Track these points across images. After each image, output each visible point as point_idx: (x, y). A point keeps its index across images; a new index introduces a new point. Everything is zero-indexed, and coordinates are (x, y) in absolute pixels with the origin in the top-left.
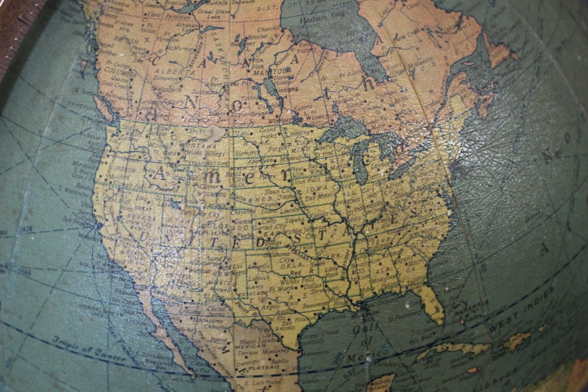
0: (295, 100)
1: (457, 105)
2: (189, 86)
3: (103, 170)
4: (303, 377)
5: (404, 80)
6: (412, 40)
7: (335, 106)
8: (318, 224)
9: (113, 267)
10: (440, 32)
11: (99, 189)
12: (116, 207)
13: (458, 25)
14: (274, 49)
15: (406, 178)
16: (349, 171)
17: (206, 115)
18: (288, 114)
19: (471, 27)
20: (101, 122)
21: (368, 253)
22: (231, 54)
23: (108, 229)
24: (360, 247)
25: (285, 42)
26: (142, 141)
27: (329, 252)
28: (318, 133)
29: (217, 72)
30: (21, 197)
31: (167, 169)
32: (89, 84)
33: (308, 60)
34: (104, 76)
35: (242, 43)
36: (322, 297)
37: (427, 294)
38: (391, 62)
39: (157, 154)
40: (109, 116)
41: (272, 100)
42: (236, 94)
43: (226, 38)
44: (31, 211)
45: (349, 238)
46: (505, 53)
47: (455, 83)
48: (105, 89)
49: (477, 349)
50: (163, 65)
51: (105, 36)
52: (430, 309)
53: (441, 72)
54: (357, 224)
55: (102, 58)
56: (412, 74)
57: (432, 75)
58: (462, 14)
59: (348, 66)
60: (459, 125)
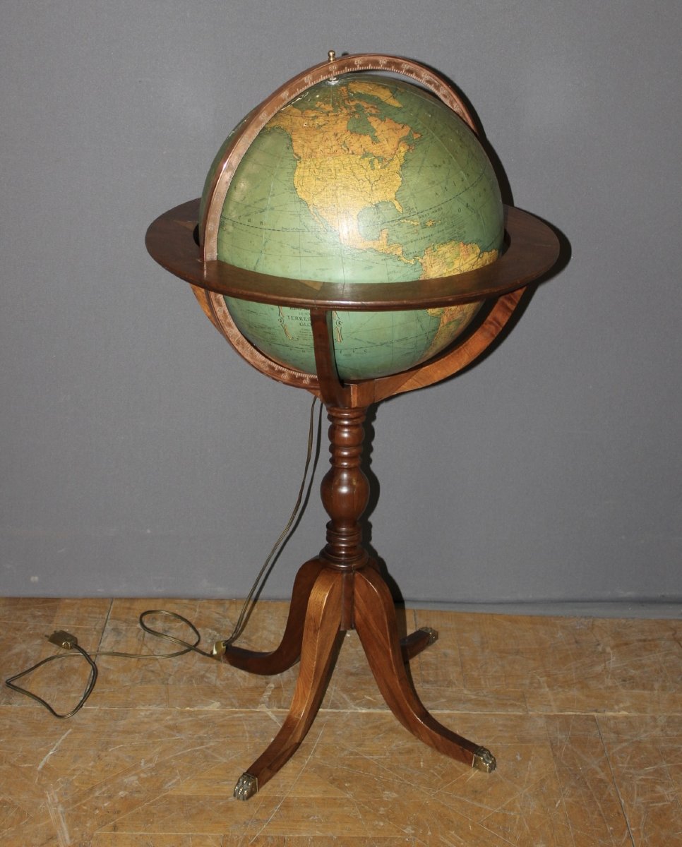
0: (352, 149)
1: (402, 149)
2: (321, 148)
3: (297, 173)
5: (385, 142)
6: (387, 132)
7: (364, 149)
8: (361, 181)
9: (301, 200)
10: (396, 129)
11: (296, 178)
12: (301, 183)
13: (403, 128)
14: (345, 136)
15: (386, 169)
16: (369, 167)
17: (326, 154)
18: (350, 152)
19: (407, 128)
20: (295, 160)
21: (376, 189)
22: (333, 138)
23: (299, 189)
24: (374, 188)
25: (349, 133)
26: (308, 163)
27: (365, 189)
28: (359, 157)
29: (329, 143)
30: (270, 186)
31: (316, 170)
32: (291, 151)
33: (355, 138)
34: (295, 148)
35: (336, 135)
36: (363, 203)
37: (396, 203)
38: (380, 138)
39: (313, 166)
40: (296, 157)
41: (346, 149)
42: (334, 148)
43: (331, 133)
44: (274, 189)
45: (371, 185)
46: (419, 136)
47: (401, 143)
48: (295, 151)
49: (415, 224)
50: (313, 143)
51: (294, 137)
52: (398, 207)
53: (396, 140)
54: (372, 181)
55: (294, 143)
56: (387, 141)
57: (394, 141)
58: (404, 125)
59: (367, 139)
60: (403, 154)
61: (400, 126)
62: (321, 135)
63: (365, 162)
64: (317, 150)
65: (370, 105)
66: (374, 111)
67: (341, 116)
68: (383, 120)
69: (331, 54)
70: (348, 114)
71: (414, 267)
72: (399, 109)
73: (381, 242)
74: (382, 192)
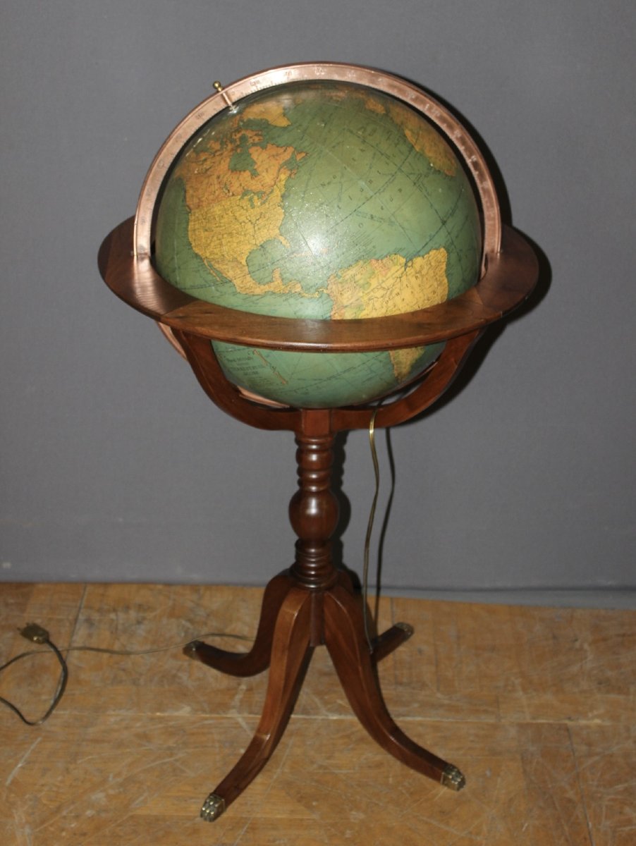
0: (233, 189)
1: (283, 177)
2: (206, 194)
3: (190, 227)
4: (252, 274)
5: (264, 174)
6: (268, 160)
7: (243, 188)
8: (243, 224)
9: (197, 255)
10: (277, 155)
11: (190, 233)
12: (194, 237)
13: (285, 151)
14: (227, 176)
15: (267, 203)
16: (249, 206)
17: (211, 201)
18: (231, 194)
19: (291, 150)
20: (188, 213)
21: (259, 229)
22: (216, 181)
23: (193, 244)
24: (256, 228)
25: (230, 172)
26: (197, 215)
27: (248, 232)
28: (239, 197)
29: (212, 188)
31: (203, 221)
32: (185, 203)
33: (236, 176)
34: (188, 199)
35: (219, 177)
36: (249, 247)
37: (282, 238)
38: (260, 170)
39: (201, 217)
41: (227, 191)
42: (217, 193)
43: (215, 177)
44: (177, 247)
45: (252, 226)
46: (304, 155)
47: (282, 170)
48: (188, 203)
50: (200, 191)
51: (188, 188)
53: (277, 167)
54: (254, 221)
55: (187, 195)
56: (267, 171)
57: (274, 171)
58: (288, 146)
59: (247, 174)
60: (283, 183)
61: (282, 150)
62: (206, 181)
63: (245, 203)
64: (204, 199)
65: (255, 133)
66: (256, 139)
67: (225, 153)
68: (264, 148)
69: (217, 85)
70: (232, 150)
71: (320, 300)
72: (284, 129)
73: (276, 283)
74: (266, 231)
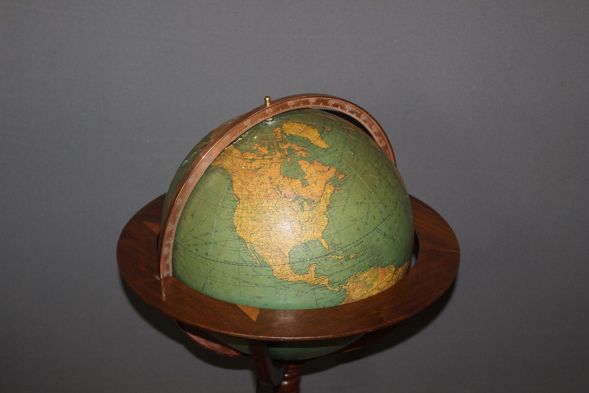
0: (284, 192)
1: (328, 191)
2: (257, 190)
3: (236, 213)
4: (291, 265)
5: (313, 185)
6: (316, 174)
7: (295, 193)
8: (292, 223)
9: (240, 238)
10: (324, 172)
11: (235, 218)
12: (240, 223)
13: (329, 169)
14: (278, 179)
15: (315, 210)
16: (299, 209)
17: (262, 197)
18: (283, 195)
19: (333, 170)
20: (235, 201)
21: (305, 229)
22: (268, 181)
23: (238, 228)
24: (303, 228)
25: (282, 177)
26: (246, 205)
28: (291, 200)
29: (264, 186)
30: (213, 223)
31: (253, 211)
32: (231, 192)
33: (288, 182)
34: (235, 189)
35: (270, 178)
36: (294, 242)
37: (323, 241)
38: (309, 181)
39: (250, 208)
40: (237, 199)
41: (279, 192)
42: (269, 191)
43: (266, 177)
44: (216, 226)
45: (301, 226)
46: (344, 176)
47: (328, 185)
48: (235, 192)
49: (340, 257)
50: (250, 185)
51: (234, 179)
52: (324, 244)
53: (324, 182)
54: (302, 222)
55: (234, 185)
56: (315, 183)
57: (321, 183)
58: (330, 166)
59: (298, 182)
60: (329, 196)
61: (326, 168)
62: (256, 179)
63: (296, 206)
64: (254, 193)
65: (301, 148)
66: (304, 154)
67: (275, 159)
68: (312, 163)
69: (267, 99)
70: (282, 158)
71: (339, 293)
72: (326, 150)
73: (310, 275)
74: (311, 232)
